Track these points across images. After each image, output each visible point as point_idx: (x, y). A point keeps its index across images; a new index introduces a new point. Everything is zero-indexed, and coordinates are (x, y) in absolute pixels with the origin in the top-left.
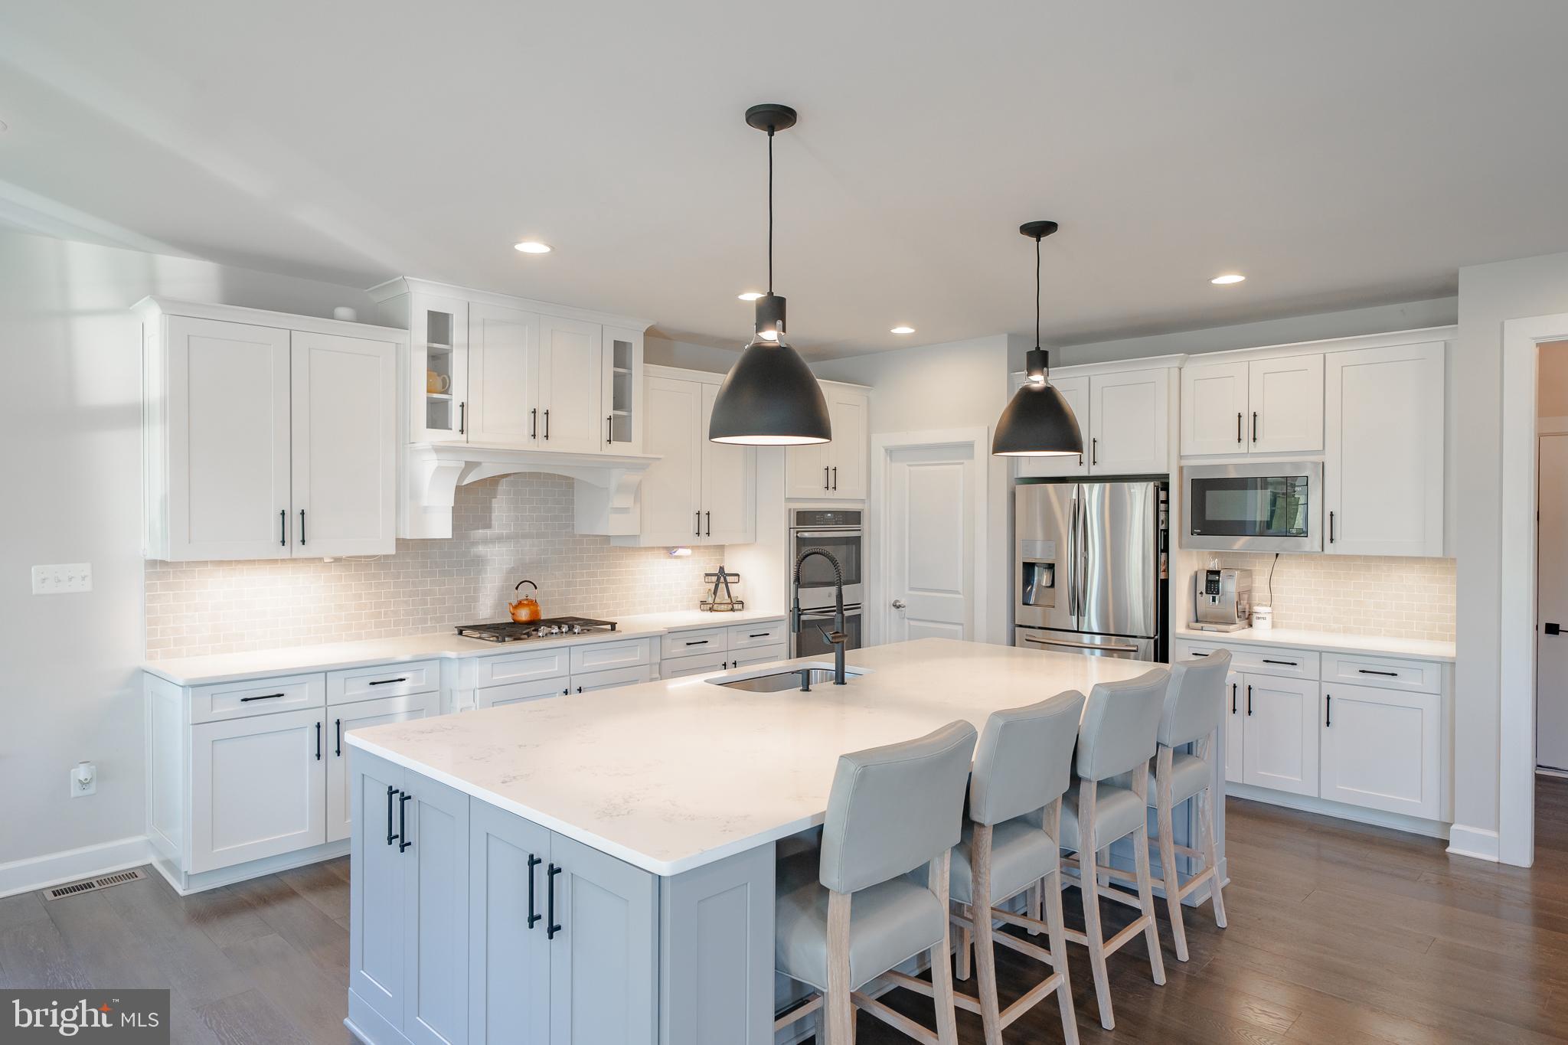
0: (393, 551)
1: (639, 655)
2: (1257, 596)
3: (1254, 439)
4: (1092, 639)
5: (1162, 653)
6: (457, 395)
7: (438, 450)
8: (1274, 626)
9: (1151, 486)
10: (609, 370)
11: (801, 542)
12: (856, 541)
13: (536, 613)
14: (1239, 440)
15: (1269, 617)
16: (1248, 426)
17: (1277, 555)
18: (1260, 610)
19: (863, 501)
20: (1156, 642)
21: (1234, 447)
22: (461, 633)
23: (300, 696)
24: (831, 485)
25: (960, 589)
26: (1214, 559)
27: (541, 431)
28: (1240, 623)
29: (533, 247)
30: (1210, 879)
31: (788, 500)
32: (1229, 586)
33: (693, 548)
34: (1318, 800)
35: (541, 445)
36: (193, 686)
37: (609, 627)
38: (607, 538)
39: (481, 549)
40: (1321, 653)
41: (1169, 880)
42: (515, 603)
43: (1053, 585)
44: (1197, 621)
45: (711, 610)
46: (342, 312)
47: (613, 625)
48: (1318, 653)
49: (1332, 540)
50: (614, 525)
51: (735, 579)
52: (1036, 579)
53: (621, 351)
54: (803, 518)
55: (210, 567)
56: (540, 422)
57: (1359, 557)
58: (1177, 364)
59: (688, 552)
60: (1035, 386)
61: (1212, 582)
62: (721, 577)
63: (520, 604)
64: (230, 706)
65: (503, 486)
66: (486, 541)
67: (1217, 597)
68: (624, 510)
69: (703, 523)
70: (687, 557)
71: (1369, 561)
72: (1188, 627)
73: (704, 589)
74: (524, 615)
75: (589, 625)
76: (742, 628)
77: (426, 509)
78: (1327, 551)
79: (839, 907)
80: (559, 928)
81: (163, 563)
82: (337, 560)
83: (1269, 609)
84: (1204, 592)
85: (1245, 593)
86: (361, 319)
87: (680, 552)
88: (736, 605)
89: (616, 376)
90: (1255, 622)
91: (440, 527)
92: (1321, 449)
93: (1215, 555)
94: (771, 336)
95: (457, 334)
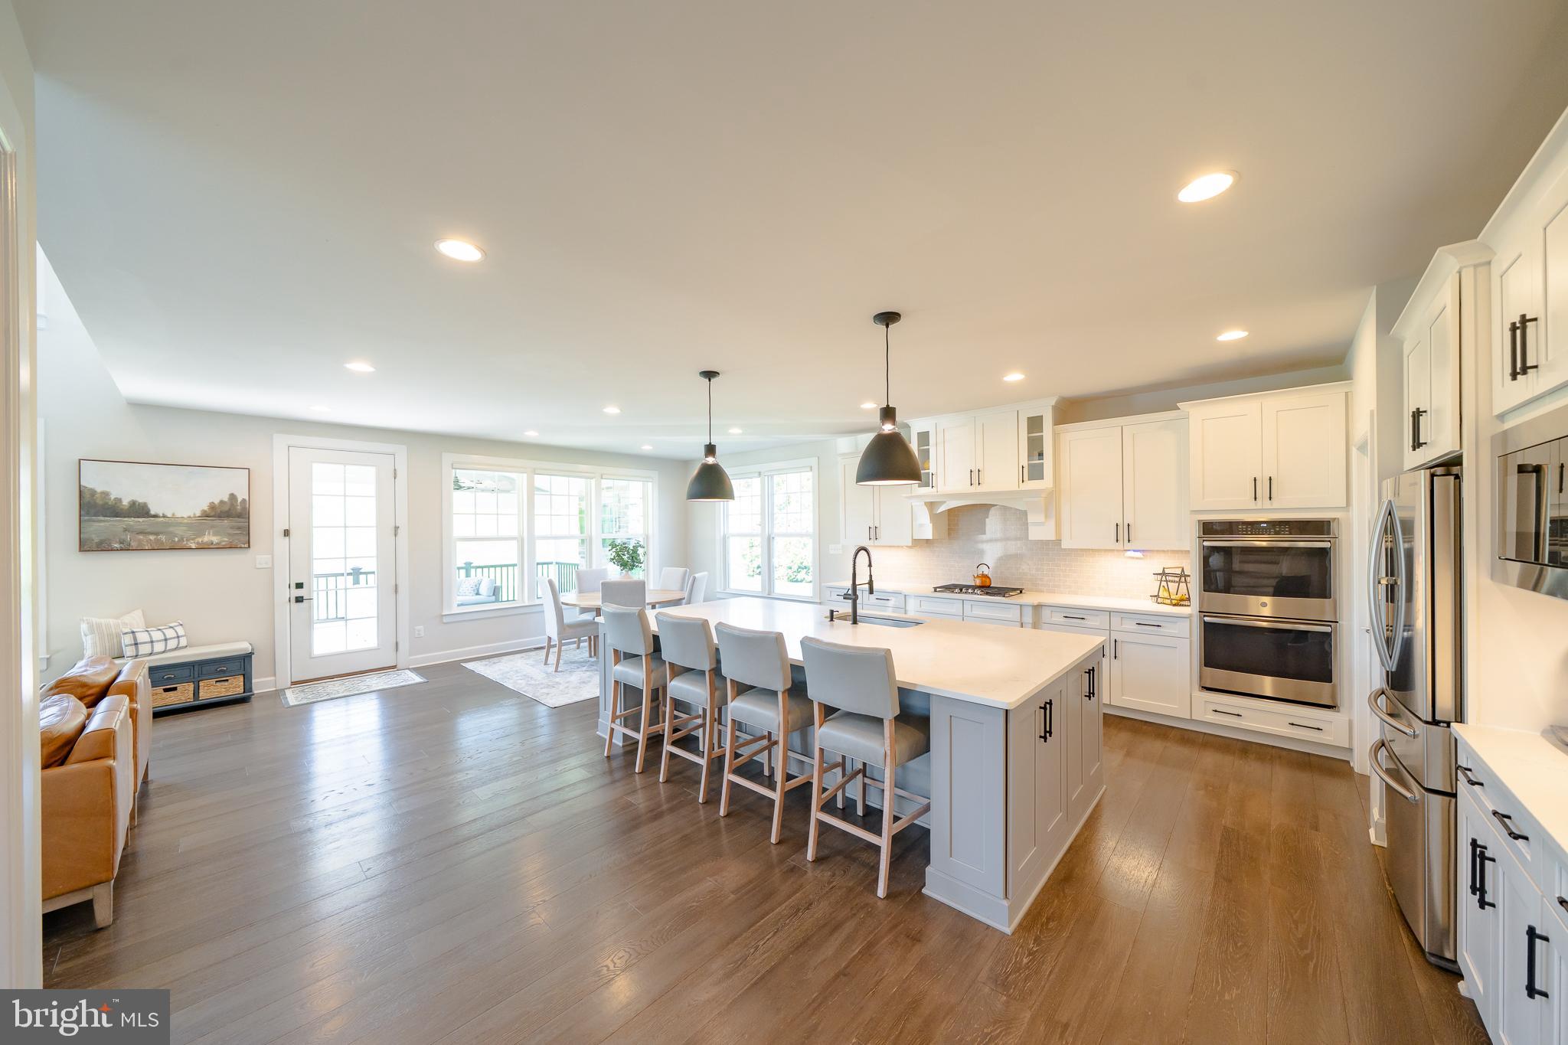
27: (975, 481)
66: (982, 542)
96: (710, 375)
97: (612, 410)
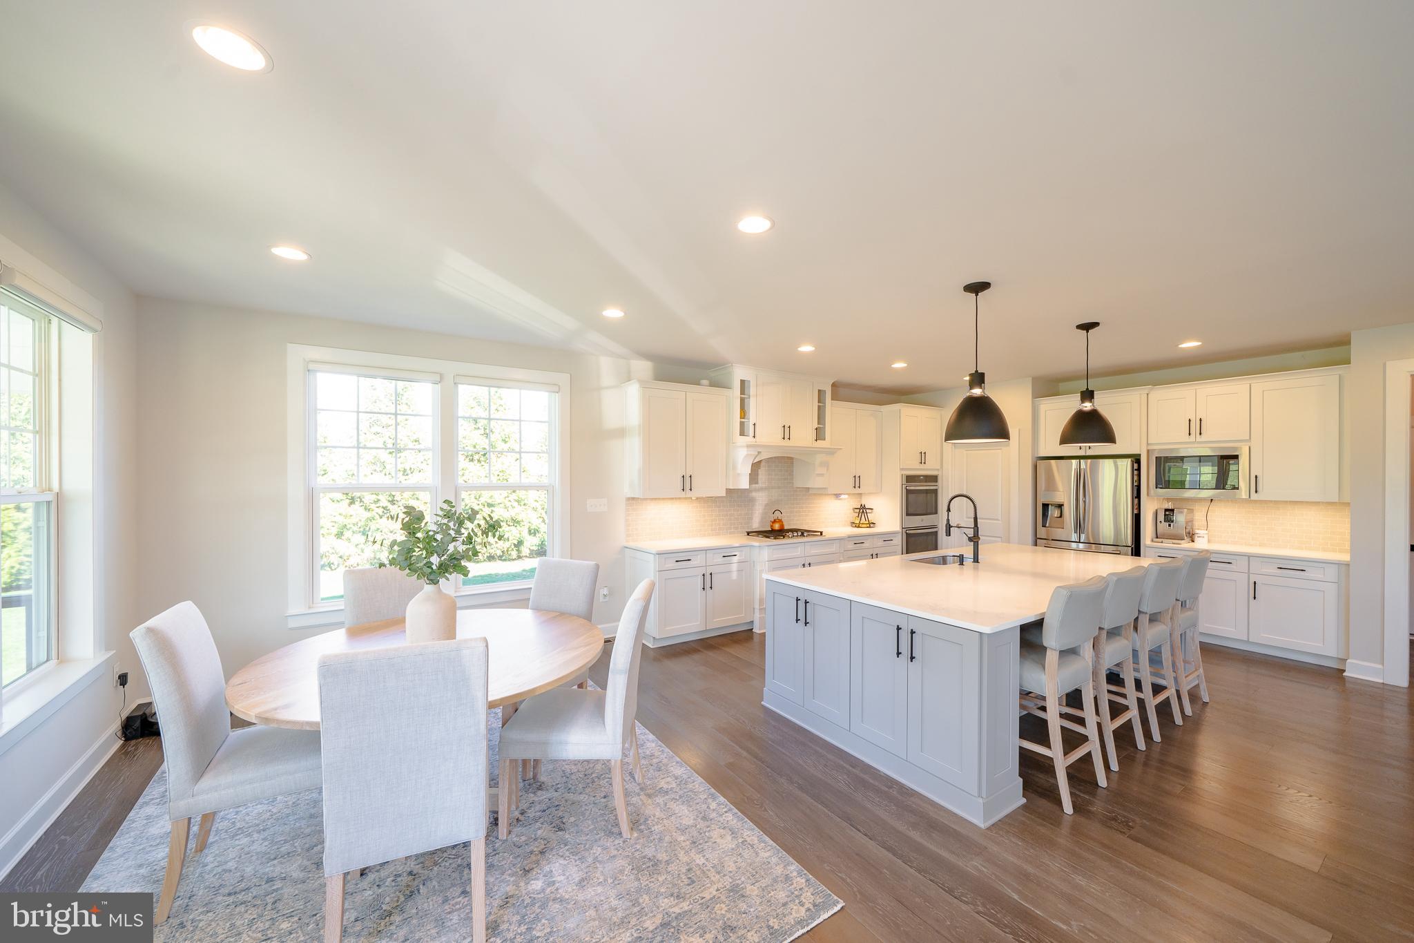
0: (724, 494)
1: (834, 548)
2: (1196, 524)
3: (1200, 434)
4: (1078, 546)
5: (1136, 551)
6: (752, 418)
7: (748, 446)
8: (1209, 541)
9: (1128, 462)
10: (816, 404)
11: (908, 492)
12: (936, 491)
13: (782, 526)
14: (1190, 434)
15: (1206, 536)
16: (1196, 427)
17: (1212, 500)
18: (1200, 532)
19: (938, 470)
20: (1132, 549)
21: (1186, 438)
22: (748, 535)
23: (697, 560)
24: (923, 461)
25: (1000, 518)
26: (1168, 502)
28: (1187, 539)
29: (806, 348)
30: (1198, 676)
31: (902, 469)
32: (1180, 518)
33: (848, 494)
34: (1248, 642)
35: (786, 443)
36: (658, 554)
37: (819, 533)
38: (808, 489)
39: (754, 494)
40: (1249, 557)
41: (1179, 671)
42: (773, 520)
43: (1061, 516)
44: (1157, 538)
45: (859, 527)
46: (705, 382)
47: (821, 533)
48: (1247, 557)
49: (1256, 492)
50: (816, 482)
51: (870, 511)
52: (1049, 513)
53: (821, 393)
54: (910, 479)
55: (648, 501)
56: (786, 431)
57: (1271, 501)
58: (1146, 392)
59: (846, 496)
60: (1085, 409)
61: (1169, 514)
62: (863, 510)
63: (774, 522)
64: (671, 564)
65: (763, 464)
67: (1172, 524)
68: (822, 475)
69: (857, 481)
70: (845, 499)
71: (1277, 503)
72: (1152, 541)
73: (853, 517)
74: (777, 527)
75: (811, 533)
76: (879, 536)
77: (739, 474)
78: (1252, 498)
79: (1052, 657)
80: (914, 658)
81: (633, 499)
82: (697, 498)
83: (1206, 532)
84: (1163, 521)
85: (1190, 522)
86: (712, 384)
87: (843, 496)
88: (871, 524)
89: (819, 407)
90: (1196, 539)
91: (744, 484)
92: (1248, 438)
93: (1168, 500)
94: (977, 392)
95: (752, 390)
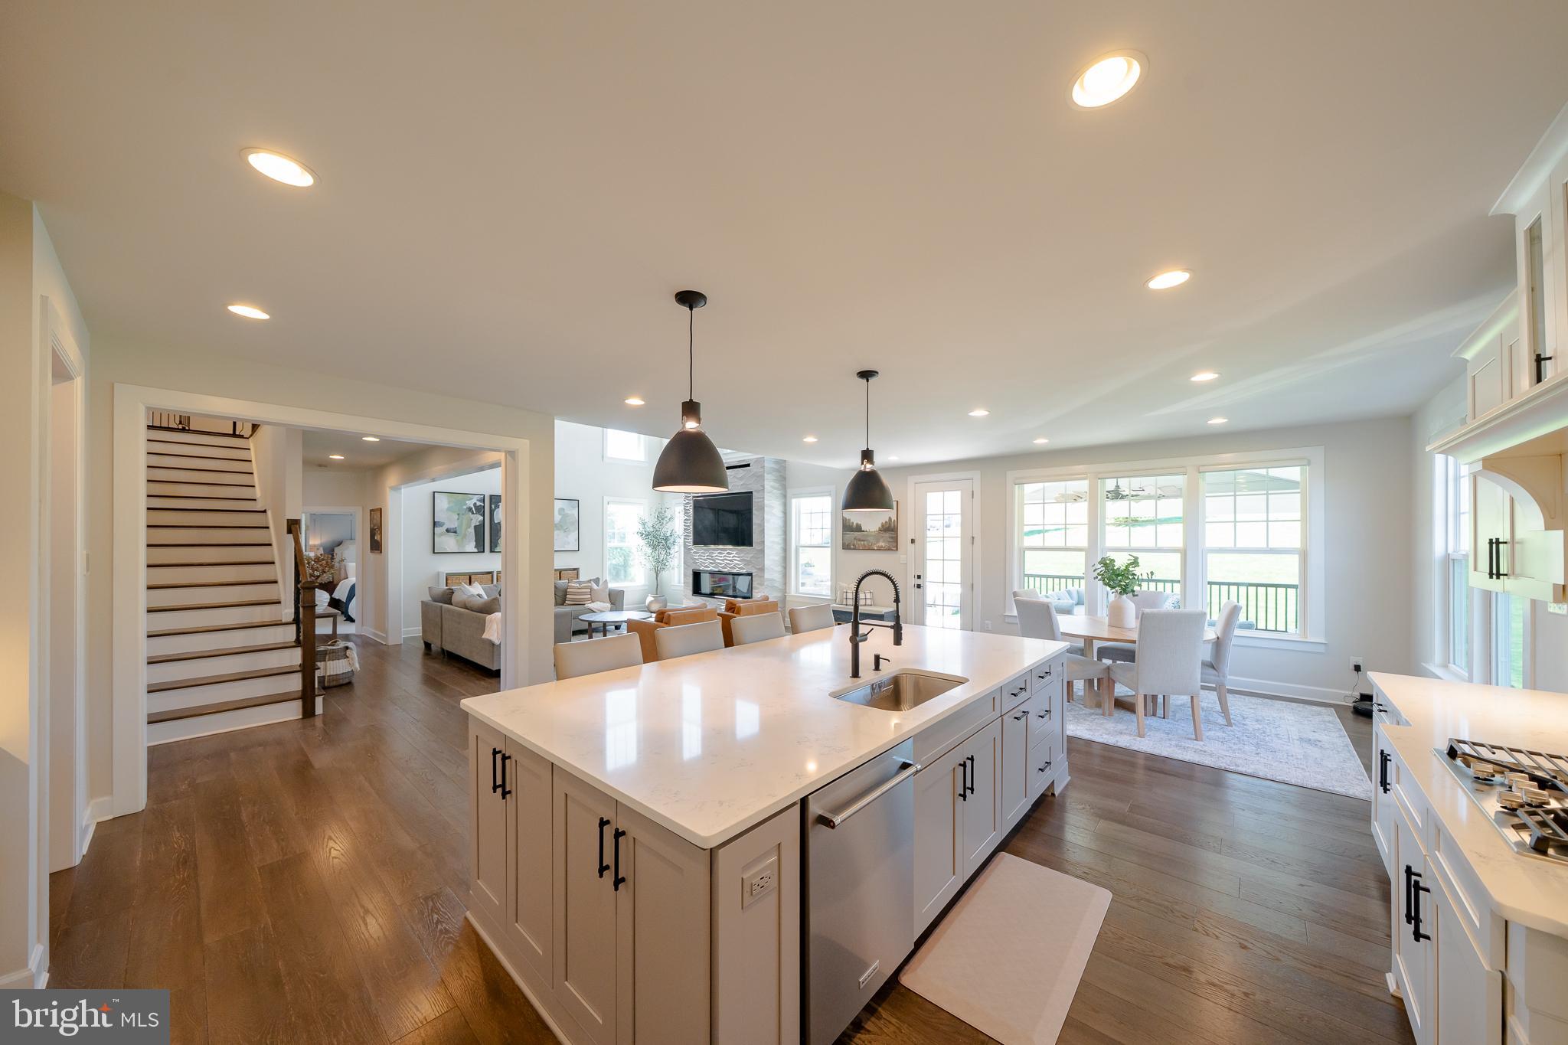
96: (866, 375)
97: (980, 413)
